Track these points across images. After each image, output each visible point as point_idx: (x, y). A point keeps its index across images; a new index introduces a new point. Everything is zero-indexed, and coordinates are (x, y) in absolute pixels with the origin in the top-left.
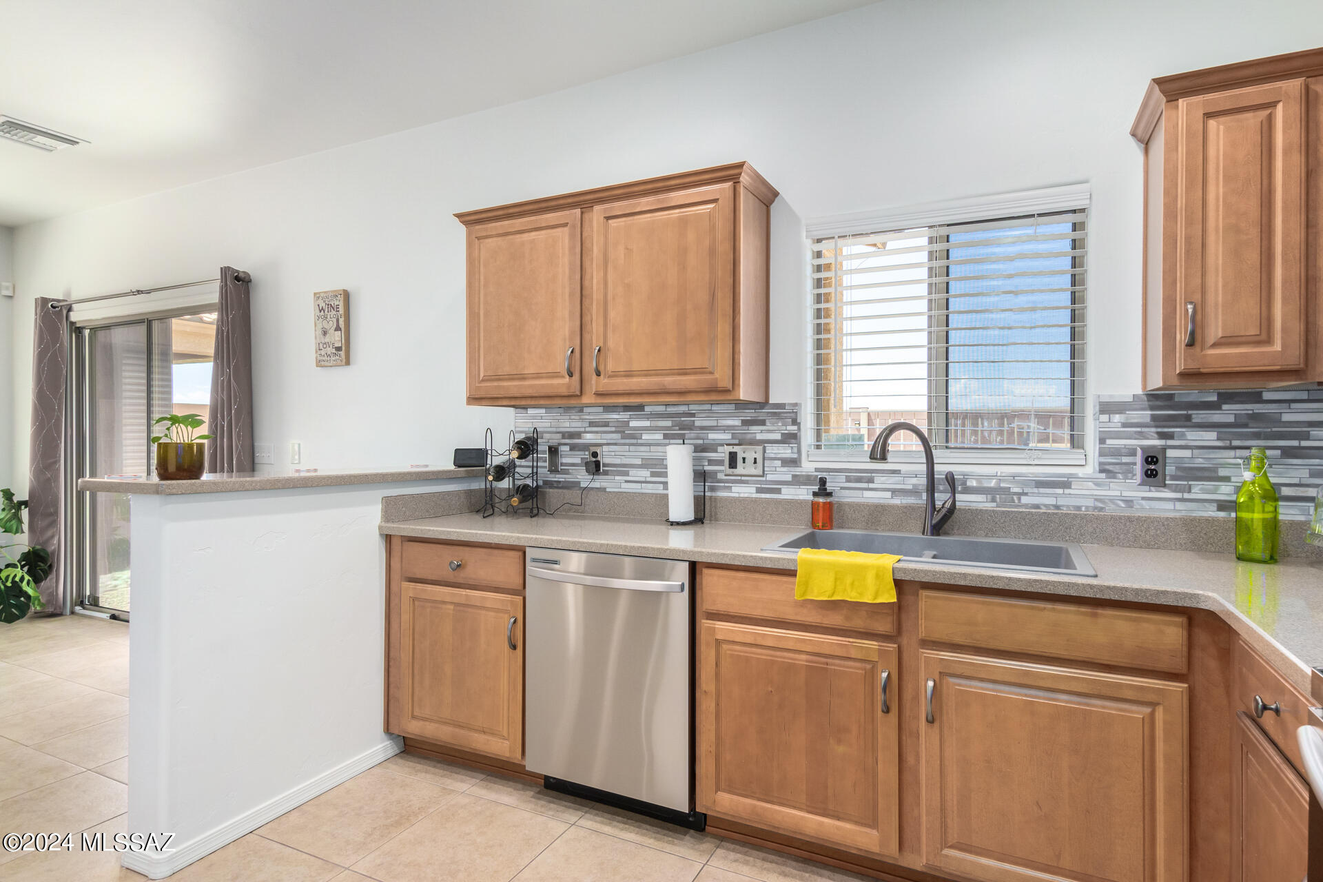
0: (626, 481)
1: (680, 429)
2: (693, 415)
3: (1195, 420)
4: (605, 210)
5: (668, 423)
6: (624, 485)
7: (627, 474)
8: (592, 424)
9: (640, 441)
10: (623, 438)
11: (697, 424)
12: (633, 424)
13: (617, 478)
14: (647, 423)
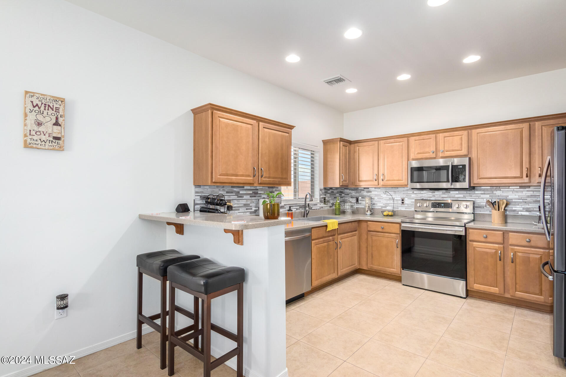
0: (239, 212)
1: (255, 194)
2: (258, 190)
3: (328, 192)
4: (263, 125)
5: (251, 192)
6: (238, 214)
7: (239, 210)
8: (227, 192)
9: (243, 198)
10: (238, 197)
11: (259, 192)
12: (241, 192)
13: (236, 211)
14: (245, 192)
